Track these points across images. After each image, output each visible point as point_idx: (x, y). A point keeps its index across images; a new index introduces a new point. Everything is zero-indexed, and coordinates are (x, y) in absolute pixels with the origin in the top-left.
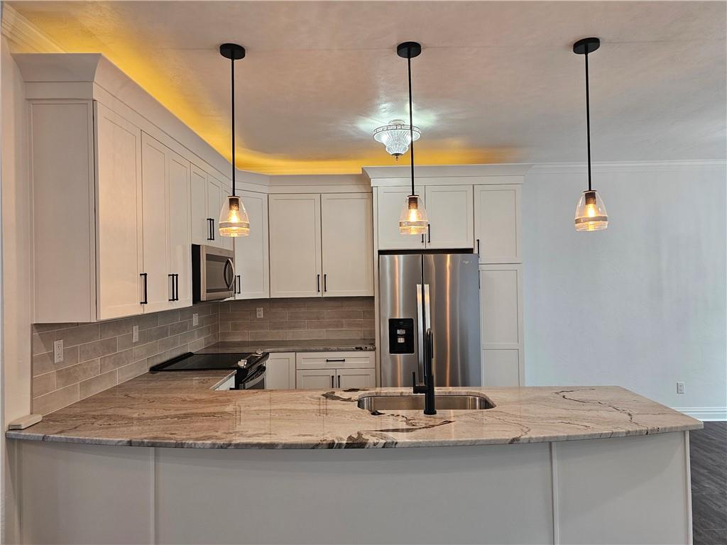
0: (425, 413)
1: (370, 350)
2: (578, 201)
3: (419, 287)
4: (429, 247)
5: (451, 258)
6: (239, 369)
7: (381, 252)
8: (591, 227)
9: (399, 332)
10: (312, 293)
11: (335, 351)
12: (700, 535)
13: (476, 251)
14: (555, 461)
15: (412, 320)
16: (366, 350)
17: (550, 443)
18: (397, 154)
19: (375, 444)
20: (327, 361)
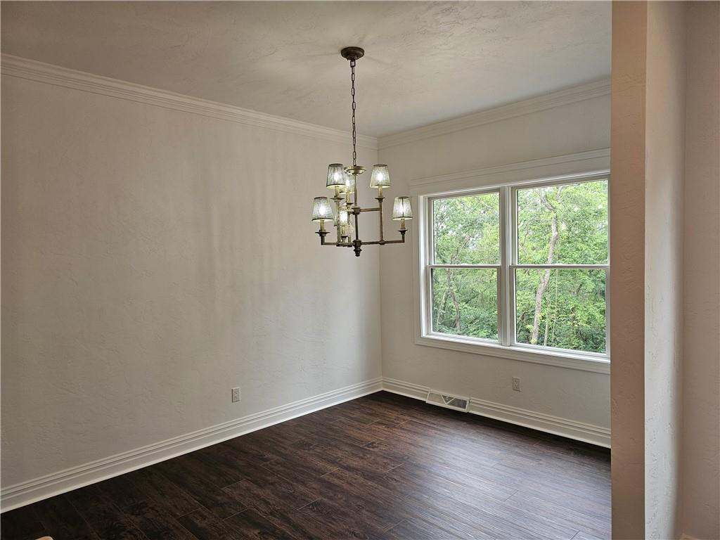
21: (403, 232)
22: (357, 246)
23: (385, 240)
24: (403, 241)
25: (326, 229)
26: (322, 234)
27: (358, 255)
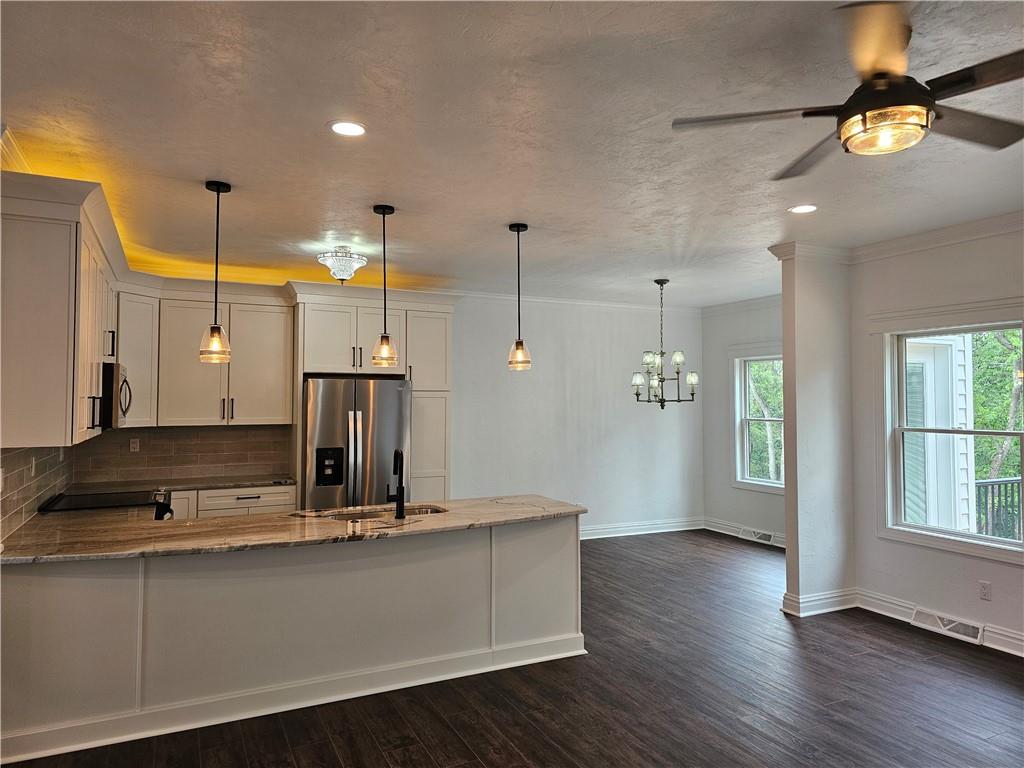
0: (396, 518)
1: (291, 484)
2: (510, 347)
3: (351, 414)
4: (360, 371)
5: (374, 384)
6: (157, 504)
7: (307, 376)
8: (520, 367)
9: (327, 463)
10: (215, 420)
11: (248, 487)
12: (587, 610)
13: (407, 378)
14: (494, 545)
15: (342, 449)
16: (286, 484)
17: (491, 527)
18: (343, 280)
19: (371, 536)
20: (238, 499)
21: (693, 395)
22: (662, 402)
23: (681, 399)
24: (693, 400)
25: (640, 392)
26: (638, 395)
27: (663, 408)
